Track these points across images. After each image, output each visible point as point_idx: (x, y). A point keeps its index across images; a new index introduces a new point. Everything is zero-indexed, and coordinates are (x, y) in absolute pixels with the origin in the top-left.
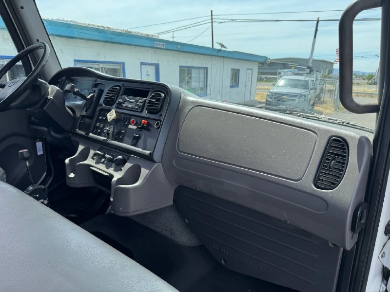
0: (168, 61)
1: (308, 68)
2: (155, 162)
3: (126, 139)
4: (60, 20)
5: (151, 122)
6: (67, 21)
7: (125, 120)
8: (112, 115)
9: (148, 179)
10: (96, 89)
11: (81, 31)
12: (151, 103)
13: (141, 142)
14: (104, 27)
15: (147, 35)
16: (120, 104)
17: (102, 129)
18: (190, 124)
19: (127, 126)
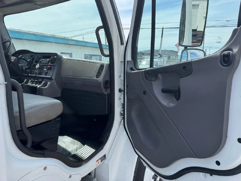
0: (77, 52)
1: (159, 54)
2: (52, 79)
3: (43, 74)
4: (11, 29)
5: (51, 67)
6: (16, 29)
7: (42, 67)
8: (38, 66)
9: (50, 85)
10: (32, 58)
11: (24, 35)
12: (51, 60)
13: (48, 74)
14: (38, 33)
15: (65, 37)
16: (41, 62)
17: (34, 72)
18: (65, 66)
19: (43, 69)
